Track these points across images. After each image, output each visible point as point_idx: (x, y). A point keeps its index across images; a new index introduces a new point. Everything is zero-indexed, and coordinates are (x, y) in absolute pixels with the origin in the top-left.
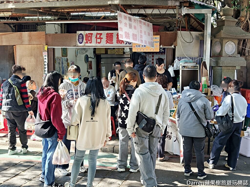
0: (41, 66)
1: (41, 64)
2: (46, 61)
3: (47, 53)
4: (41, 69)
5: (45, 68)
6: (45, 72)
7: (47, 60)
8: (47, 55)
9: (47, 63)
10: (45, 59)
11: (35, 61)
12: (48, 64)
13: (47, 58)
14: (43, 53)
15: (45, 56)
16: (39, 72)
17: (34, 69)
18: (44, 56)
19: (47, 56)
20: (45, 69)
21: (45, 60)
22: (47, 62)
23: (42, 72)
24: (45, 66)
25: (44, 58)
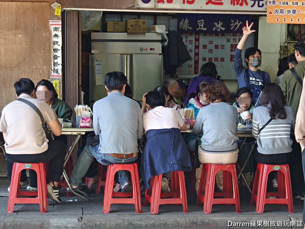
0: (42, 51)
1: (44, 49)
2: (57, 42)
3: (61, 23)
4: (43, 61)
5: (56, 57)
6: (56, 68)
7: (60, 40)
8: (61, 27)
9: (61, 45)
10: (56, 36)
11: (26, 42)
12: (63, 47)
13: (60, 33)
14: (50, 23)
15: (56, 29)
16: (39, 67)
17: (24, 59)
18: (53, 30)
19: (60, 29)
20: (56, 61)
21: (55, 39)
22: (60, 43)
23: (45, 67)
24: (55, 54)
25: (54, 33)
